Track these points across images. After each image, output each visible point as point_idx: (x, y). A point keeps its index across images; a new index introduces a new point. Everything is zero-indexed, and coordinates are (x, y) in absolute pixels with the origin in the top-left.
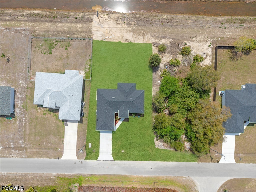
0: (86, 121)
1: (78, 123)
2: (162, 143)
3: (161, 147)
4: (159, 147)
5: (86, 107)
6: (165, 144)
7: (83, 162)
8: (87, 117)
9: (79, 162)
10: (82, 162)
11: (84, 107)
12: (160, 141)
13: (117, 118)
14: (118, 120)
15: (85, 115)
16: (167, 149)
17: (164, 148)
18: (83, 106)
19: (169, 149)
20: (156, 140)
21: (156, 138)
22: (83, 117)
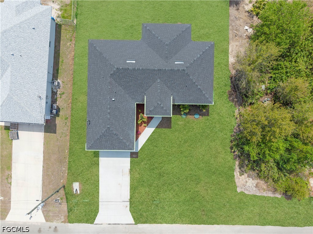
0: (65, 129)
1: (44, 132)
2: (253, 180)
3: (250, 191)
4: (245, 189)
5: (63, 93)
6: (262, 182)
7: (58, 228)
8: (66, 119)
9: (50, 228)
10: (56, 227)
11: (58, 92)
12: (248, 176)
13: (142, 118)
14: (144, 125)
15: (61, 113)
16: (265, 194)
17: (258, 192)
18: (55, 91)
19: (270, 194)
20: (238, 173)
21: (240, 168)
22: (57, 118)
